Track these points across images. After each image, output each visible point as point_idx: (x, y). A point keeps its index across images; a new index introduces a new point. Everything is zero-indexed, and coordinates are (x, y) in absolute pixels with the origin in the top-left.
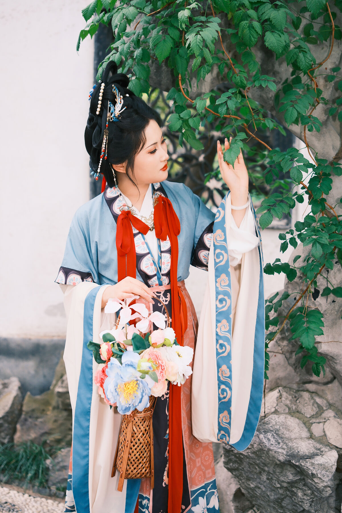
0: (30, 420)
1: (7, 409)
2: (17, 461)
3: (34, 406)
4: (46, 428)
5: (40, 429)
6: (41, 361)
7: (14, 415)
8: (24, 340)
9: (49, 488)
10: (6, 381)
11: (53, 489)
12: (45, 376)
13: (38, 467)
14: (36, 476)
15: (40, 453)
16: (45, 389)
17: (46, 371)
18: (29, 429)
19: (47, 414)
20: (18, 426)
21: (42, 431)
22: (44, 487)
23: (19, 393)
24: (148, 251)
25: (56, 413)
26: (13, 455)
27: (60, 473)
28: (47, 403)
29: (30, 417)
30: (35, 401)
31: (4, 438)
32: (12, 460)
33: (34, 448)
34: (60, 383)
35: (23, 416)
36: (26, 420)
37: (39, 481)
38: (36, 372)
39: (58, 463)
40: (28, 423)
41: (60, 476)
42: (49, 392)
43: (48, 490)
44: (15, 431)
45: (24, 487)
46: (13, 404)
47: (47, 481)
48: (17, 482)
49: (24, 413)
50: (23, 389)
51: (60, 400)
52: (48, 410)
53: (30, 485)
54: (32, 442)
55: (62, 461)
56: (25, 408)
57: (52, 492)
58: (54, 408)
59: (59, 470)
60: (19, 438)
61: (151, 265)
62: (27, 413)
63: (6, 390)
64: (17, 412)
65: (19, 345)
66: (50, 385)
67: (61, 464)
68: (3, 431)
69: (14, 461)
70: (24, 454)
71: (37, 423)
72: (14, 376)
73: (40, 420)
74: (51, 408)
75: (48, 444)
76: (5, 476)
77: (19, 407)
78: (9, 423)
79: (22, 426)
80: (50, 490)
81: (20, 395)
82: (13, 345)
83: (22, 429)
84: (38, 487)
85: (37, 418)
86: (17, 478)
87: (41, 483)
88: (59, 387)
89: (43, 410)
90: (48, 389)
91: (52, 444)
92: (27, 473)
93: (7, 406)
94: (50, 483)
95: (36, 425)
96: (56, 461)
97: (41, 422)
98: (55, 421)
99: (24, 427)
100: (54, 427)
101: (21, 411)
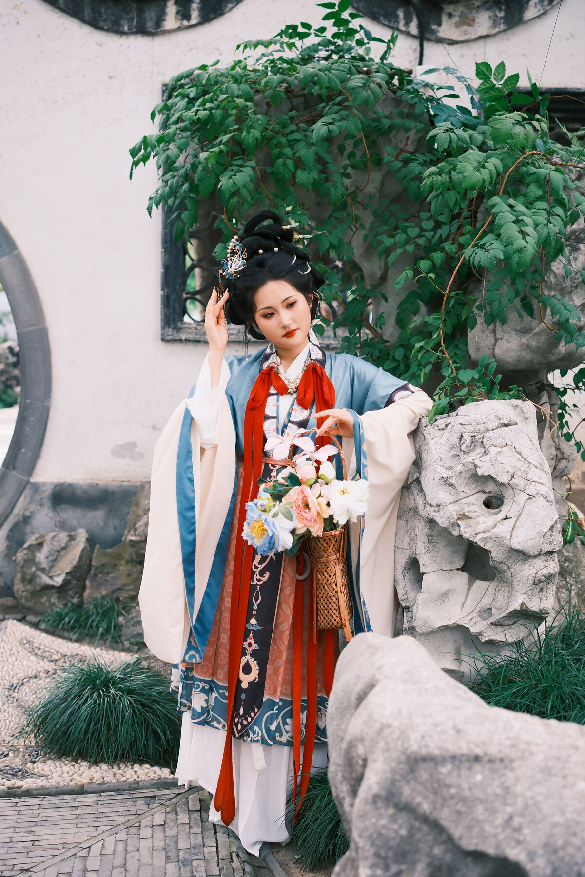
0: (100, 576)
1: (75, 563)
2: (88, 618)
3: (104, 560)
4: (118, 584)
5: (111, 585)
6: (110, 510)
7: (83, 571)
8: (91, 486)
9: (122, 643)
10: (72, 533)
11: (127, 644)
12: (115, 528)
13: (110, 622)
14: (107, 630)
15: (112, 608)
16: (116, 541)
17: (116, 522)
18: (99, 586)
19: (119, 569)
20: (88, 583)
21: (114, 587)
22: (116, 642)
23: (87, 545)
24: (276, 415)
25: (129, 566)
26: (84, 613)
27: (133, 628)
28: (119, 557)
29: (100, 573)
30: (105, 555)
31: (73, 598)
32: (81, 616)
33: (106, 603)
34: (132, 532)
35: (92, 571)
36: (96, 575)
37: (111, 636)
38: (106, 523)
39: (132, 618)
40: (98, 579)
41: (134, 631)
42: (122, 543)
43: (121, 645)
44: (84, 588)
45: (96, 643)
46: (81, 558)
47: (120, 637)
48: (88, 639)
49: (93, 568)
50: (91, 541)
51: (133, 550)
52: (121, 565)
53: (103, 642)
54: (103, 598)
55: (136, 616)
56: (93, 563)
57: (125, 647)
58: (127, 562)
59: (133, 626)
60: (89, 595)
61: (274, 431)
62: (97, 568)
63: (73, 542)
64: (85, 567)
65: (85, 492)
66: (122, 537)
67: (135, 619)
68: (71, 589)
69: (84, 617)
70: (94, 611)
71: (108, 578)
72: (81, 527)
73: (111, 575)
74: (123, 562)
75: (122, 601)
76: (75, 634)
77: (88, 562)
78: (78, 580)
79: (91, 582)
80: (123, 645)
81: (89, 548)
82: (78, 492)
83: (92, 585)
84: (110, 642)
85: (108, 574)
86: (87, 635)
87: (113, 638)
88: (132, 536)
89: (115, 565)
90: (121, 541)
91: (125, 601)
92: (98, 629)
93: (74, 559)
94: (123, 639)
95: (107, 581)
96: (130, 616)
97: (113, 577)
98: (129, 575)
99: (94, 583)
100: (128, 582)
101: (90, 566)
